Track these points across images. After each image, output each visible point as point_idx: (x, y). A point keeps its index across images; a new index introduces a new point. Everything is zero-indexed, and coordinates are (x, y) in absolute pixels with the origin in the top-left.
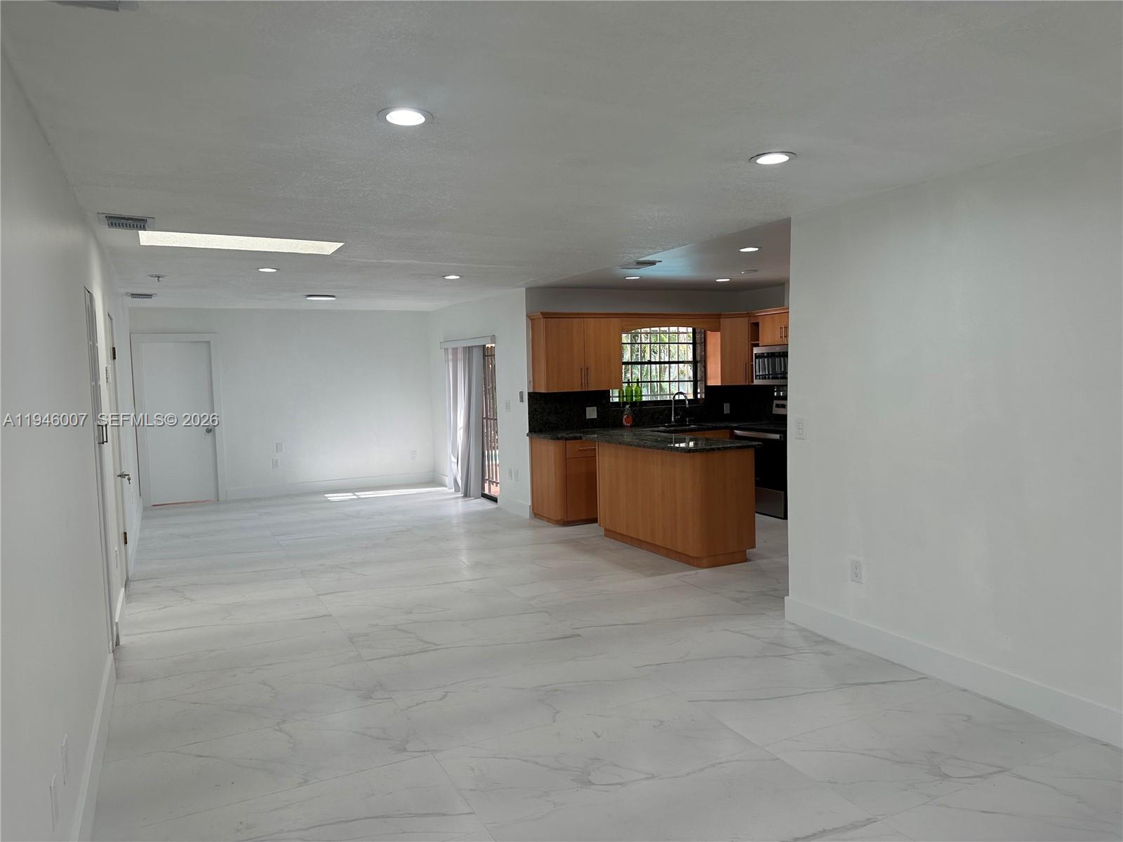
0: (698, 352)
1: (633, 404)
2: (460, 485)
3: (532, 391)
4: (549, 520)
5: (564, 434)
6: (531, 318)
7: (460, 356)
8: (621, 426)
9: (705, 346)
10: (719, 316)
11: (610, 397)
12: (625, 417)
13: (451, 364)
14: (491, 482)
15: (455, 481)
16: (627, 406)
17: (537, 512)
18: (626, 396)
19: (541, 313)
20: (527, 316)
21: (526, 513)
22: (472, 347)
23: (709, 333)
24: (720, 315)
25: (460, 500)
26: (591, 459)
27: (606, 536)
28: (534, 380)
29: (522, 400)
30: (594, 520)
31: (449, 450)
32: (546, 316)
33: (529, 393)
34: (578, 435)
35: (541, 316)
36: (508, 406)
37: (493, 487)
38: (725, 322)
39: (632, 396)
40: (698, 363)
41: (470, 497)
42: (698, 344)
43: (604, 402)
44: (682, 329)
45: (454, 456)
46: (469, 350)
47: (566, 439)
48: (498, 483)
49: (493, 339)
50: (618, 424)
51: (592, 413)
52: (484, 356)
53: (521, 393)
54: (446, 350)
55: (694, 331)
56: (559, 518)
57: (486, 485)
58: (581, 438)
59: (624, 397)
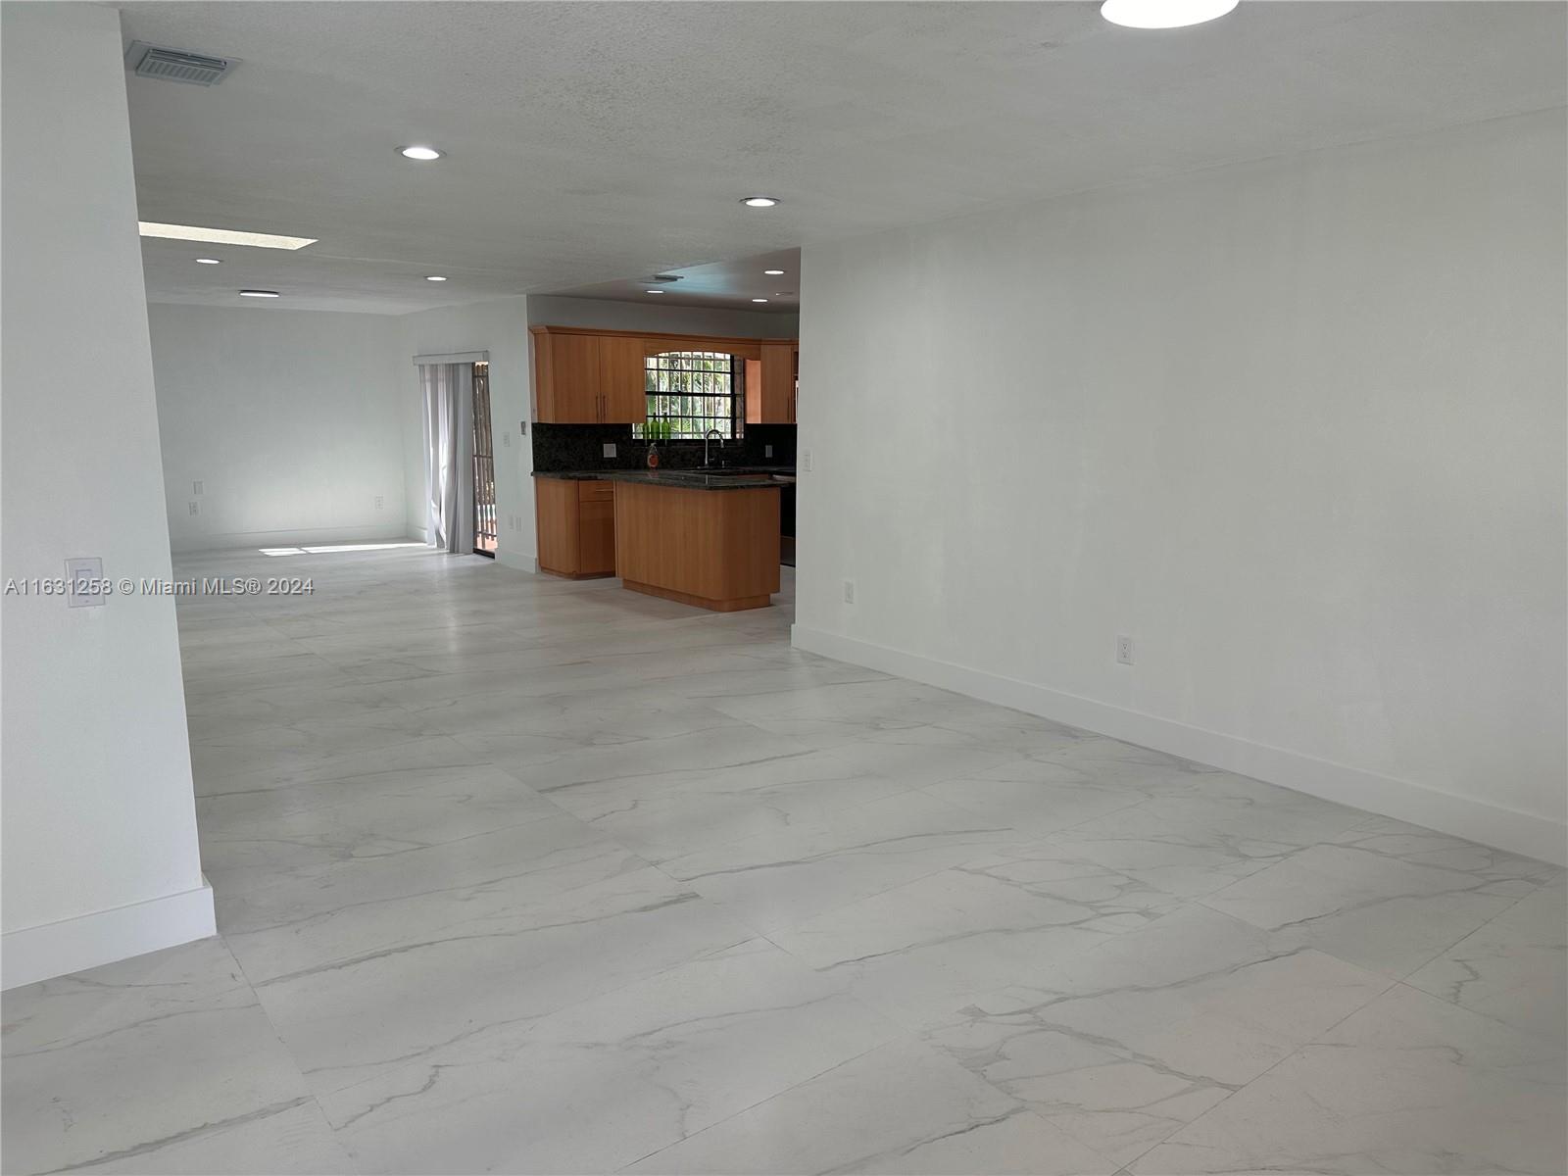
0: (737, 383)
1: (660, 443)
2: (444, 538)
3: (536, 421)
4: (560, 574)
5: (577, 474)
6: (534, 332)
7: (441, 375)
8: (646, 467)
9: (744, 376)
10: (759, 342)
11: (632, 433)
12: (649, 457)
13: (428, 386)
14: (485, 535)
15: (438, 534)
16: (652, 444)
17: (544, 566)
18: (652, 433)
19: (548, 328)
20: (529, 328)
21: (531, 567)
22: (458, 364)
23: (748, 361)
24: (761, 341)
25: (446, 556)
26: (608, 503)
27: (625, 587)
28: (539, 407)
29: (524, 433)
30: (612, 574)
31: (429, 494)
32: (553, 331)
33: (533, 424)
34: (593, 475)
35: (546, 331)
36: (506, 439)
37: (488, 541)
38: (766, 349)
39: (658, 433)
40: (737, 396)
41: (458, 552)
42: (737, 373)
43: (624, 438)
44: (719, 356)
45: (436, 504)
46: (453, 368)
47: (579, 479)
48: (493, 536)
49: (486, 356)
50: (640, 465)
51: (610, 451)
52: (474, 377)
53: (523, 425)
54: (422, 367)
55: (732, 359)
56: (571, 571)
57: (479, 539)
58: (596, 479)
59: (648, 433)
